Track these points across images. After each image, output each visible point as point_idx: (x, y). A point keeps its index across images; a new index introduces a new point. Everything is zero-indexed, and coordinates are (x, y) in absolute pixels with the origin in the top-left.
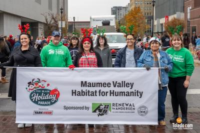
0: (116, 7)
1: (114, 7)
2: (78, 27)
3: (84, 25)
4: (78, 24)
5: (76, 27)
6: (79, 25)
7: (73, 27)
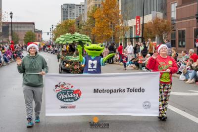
0: (67, 5)
1: (64, 4)
2: (16, 29)
3: (24, 27)
4: (16, 25)
5: (13, 29)
6: (17, 27)
7: (10, 29)
